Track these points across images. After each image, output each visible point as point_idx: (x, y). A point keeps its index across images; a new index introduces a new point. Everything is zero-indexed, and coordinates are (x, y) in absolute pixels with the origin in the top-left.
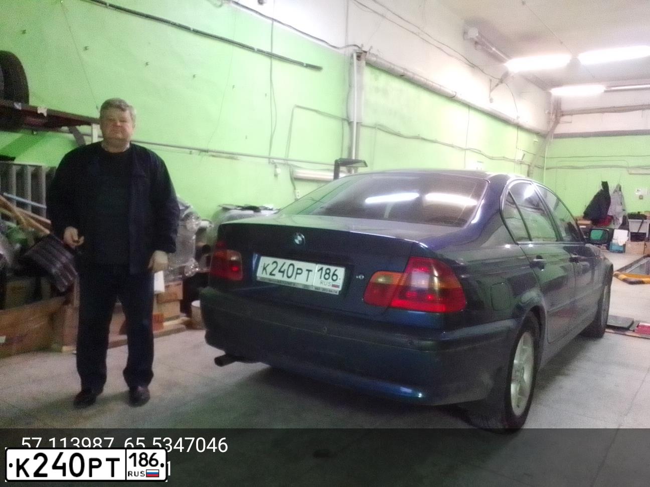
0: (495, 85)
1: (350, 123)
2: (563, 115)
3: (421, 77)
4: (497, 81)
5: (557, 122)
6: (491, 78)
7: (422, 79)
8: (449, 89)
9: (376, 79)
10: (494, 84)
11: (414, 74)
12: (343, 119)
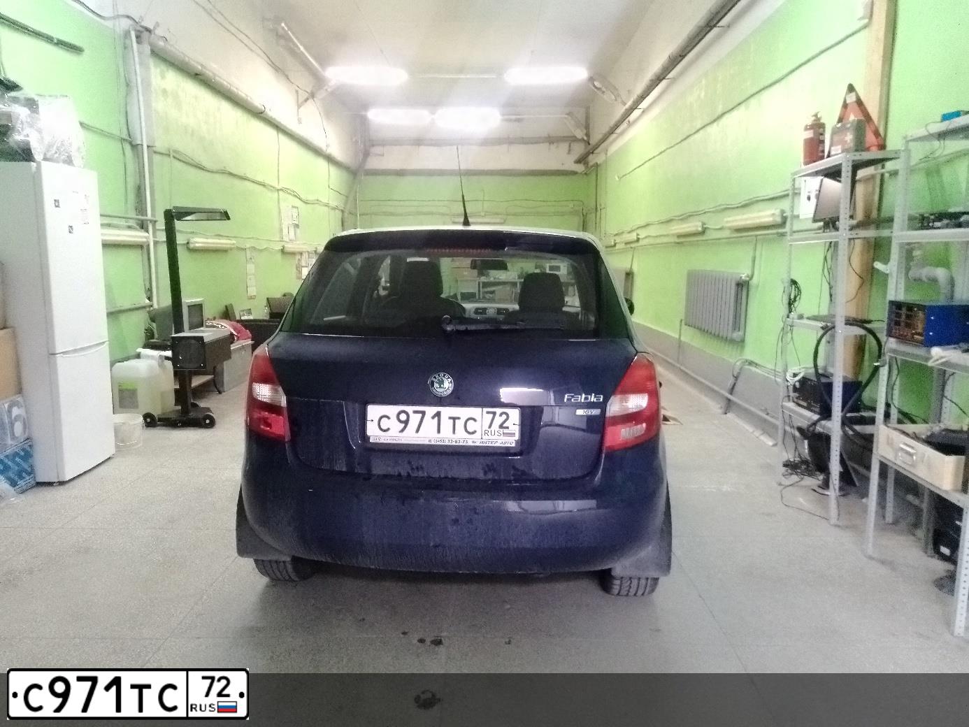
0: (304, 99)
1: (135, 147)
2: (373, 146)
3: (224, 80)
4: (306, 95)
5: (366, 154)
6: (297, 88)
7: (225, 83)
8: (257, 102)
9: (163, 77)
10: (301, 100)
11: (214, 74)
12: (123, 140)
